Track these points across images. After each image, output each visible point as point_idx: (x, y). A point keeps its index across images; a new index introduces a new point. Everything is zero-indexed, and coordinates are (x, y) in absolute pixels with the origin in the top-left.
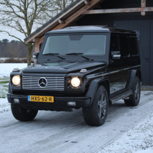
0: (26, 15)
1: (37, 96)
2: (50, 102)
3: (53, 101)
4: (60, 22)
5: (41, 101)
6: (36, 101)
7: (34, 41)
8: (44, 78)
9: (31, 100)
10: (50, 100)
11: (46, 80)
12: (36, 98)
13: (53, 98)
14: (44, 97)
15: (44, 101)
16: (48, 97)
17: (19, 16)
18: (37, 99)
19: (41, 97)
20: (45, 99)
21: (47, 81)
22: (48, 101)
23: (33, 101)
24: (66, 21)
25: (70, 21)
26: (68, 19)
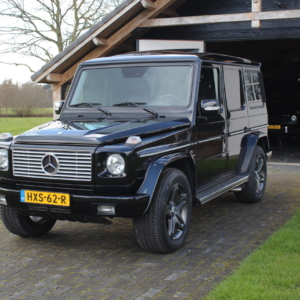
0: (59, 35)
1: (39, 193)
2: (63, 204)
3: (67, 203)
4: (96, 42)
5: (45, 202)
6: (36, 202)
8: (52, 154)
9: (26, 201)
10: (63, 200)
11: (56, 158)
12: (36, 196)
13: (67, 196)
14: (52, 194)
15: (52, 203)
16: (59, 195)
17: (47, 39)
18: (38, 198)
19: (46, 194)
20: (53, 198)
21: (58, 161)
22: (59, 203)
23: (30, 201)
24: (109, 40)
25: (116, 41)
26: (113, 37)
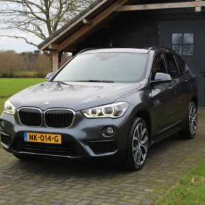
0: (48, 16)
4: (85, 21)
7: (50, 47)
17: (39, 18)
24: (93, 20)
25: (99, 21)
26: (96, 18)
